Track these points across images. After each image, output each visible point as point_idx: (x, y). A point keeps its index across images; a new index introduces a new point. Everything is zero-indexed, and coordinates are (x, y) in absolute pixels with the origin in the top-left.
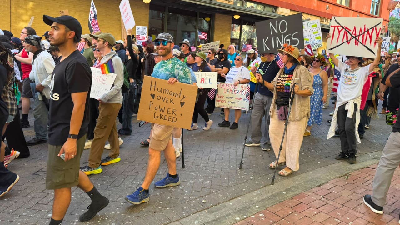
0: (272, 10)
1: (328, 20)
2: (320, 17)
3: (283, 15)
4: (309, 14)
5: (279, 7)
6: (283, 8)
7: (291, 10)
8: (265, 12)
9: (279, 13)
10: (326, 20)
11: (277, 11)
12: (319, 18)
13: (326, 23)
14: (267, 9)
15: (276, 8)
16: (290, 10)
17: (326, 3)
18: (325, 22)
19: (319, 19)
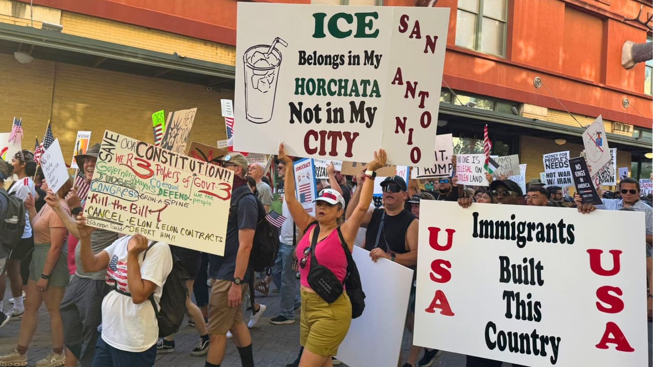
0: (511, 109)
1: (629, 127)
2: (612, 122)
3: (535, 120)
4: (587, 116)
5: (523, 103)
6: (533, 106)
7: (549, 109)
8: (497, 113)
9: (525, 116)
10: (624, 127)
11: (521, 112)
12: (610, 123)
13: (625, 134)
14: (500, 106)
15: (519, 105)
16: (547, 109)
17: (621, 95)
18: (624, 131)
19: (610, 125)
